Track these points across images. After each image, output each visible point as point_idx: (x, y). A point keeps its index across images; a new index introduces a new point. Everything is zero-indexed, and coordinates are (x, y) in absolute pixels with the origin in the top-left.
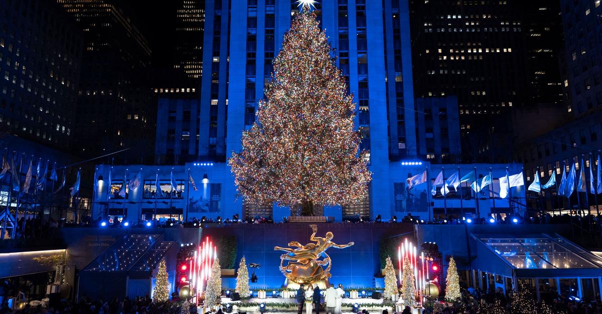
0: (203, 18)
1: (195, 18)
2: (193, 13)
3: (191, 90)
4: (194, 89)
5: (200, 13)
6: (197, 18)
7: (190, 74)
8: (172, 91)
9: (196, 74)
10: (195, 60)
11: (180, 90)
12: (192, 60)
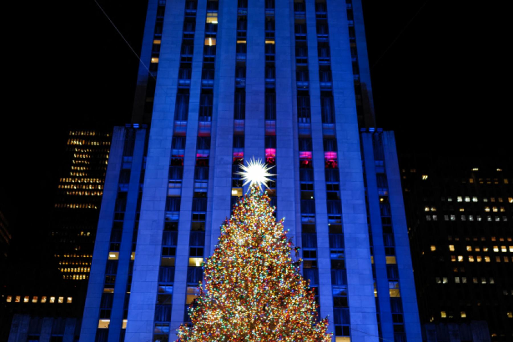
0: (97, 190)
1: (85, 190)
2: (83, 183)
3: (65, 300)
4: (70, 299)
5: (95, 184)
6: (89, 191)
7: (67, 273)
8: (34, 301)
9: (77, 273)
10: (77, 253)
11: (48, 299)
12: (73, 252)
